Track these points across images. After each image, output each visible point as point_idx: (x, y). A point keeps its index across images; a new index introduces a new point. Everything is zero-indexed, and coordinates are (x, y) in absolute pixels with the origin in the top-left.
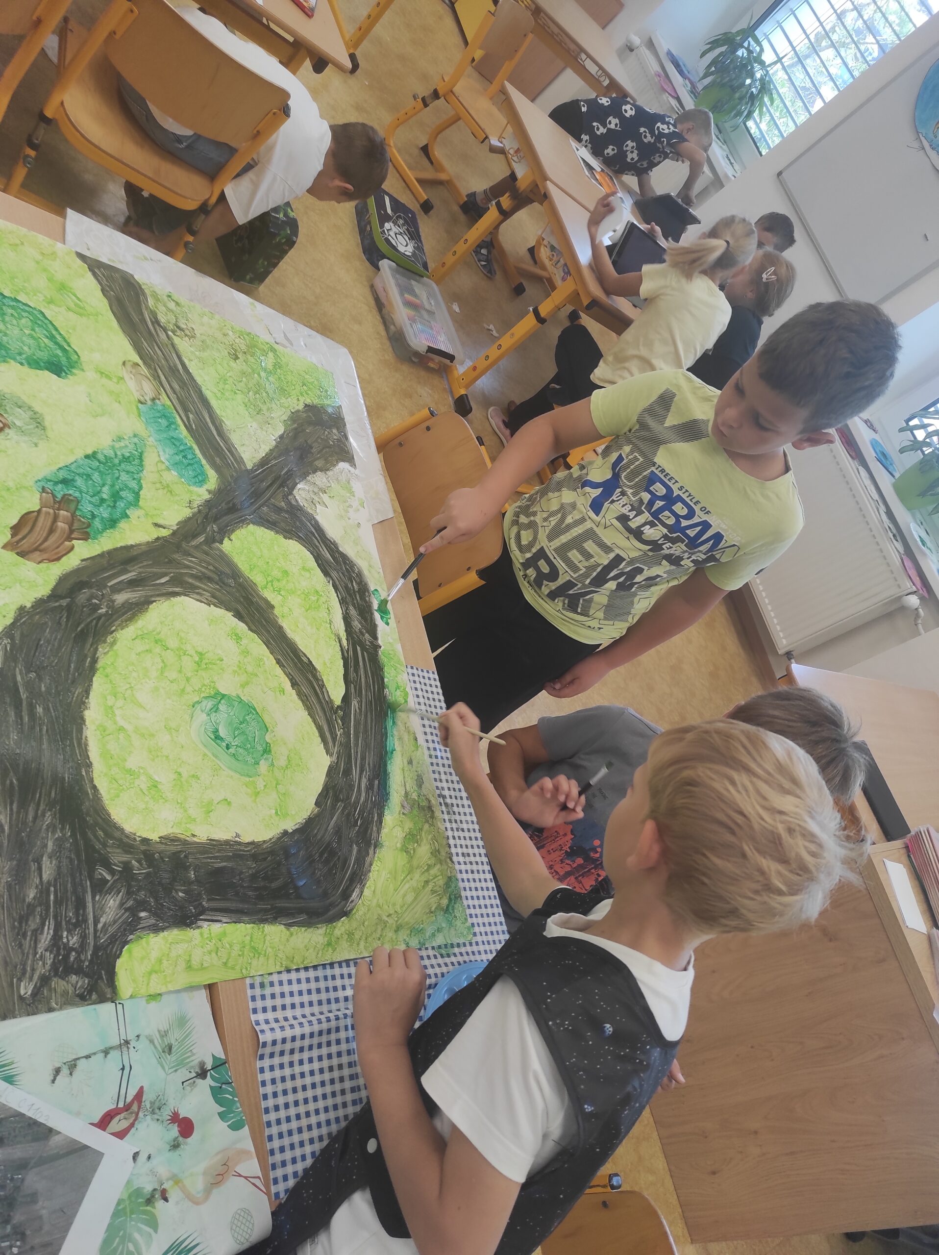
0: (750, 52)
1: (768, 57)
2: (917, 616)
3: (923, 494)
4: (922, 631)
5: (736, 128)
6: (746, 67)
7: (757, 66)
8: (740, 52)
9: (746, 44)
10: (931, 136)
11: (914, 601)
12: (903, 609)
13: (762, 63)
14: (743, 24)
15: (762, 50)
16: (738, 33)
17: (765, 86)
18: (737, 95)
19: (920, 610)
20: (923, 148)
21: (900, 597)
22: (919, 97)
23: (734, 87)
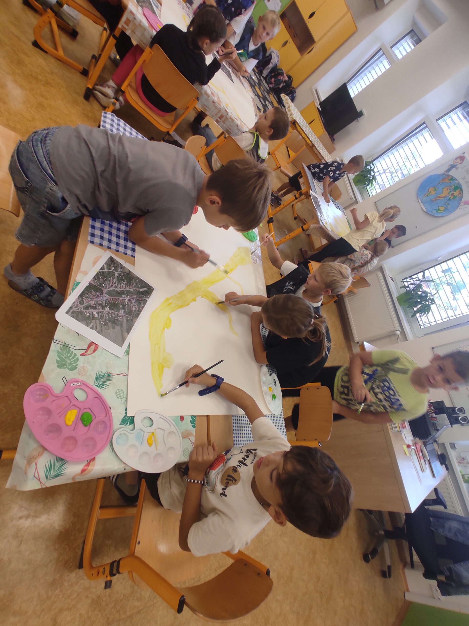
0: (371, 167)
1: (375, 170)
2: (399, 337)
3: (405, 302)
4: (399, 342)
5: (364, 188)
6: (369, 171)
7: (372, 172)
8: (368, 167)
9: (370, 165)
10: (422, 199)
11: (398, 332)
12: (395, 334)
13: (374, 172)
14: (370, 160)
15: (374, 168)
16: (368, 162)
17: (374, 178)
18: (366, 179)
19: (400, 336)
20: (419, 202)
21: (394, 331)
22: (419, 188)
23: (365, 177)
